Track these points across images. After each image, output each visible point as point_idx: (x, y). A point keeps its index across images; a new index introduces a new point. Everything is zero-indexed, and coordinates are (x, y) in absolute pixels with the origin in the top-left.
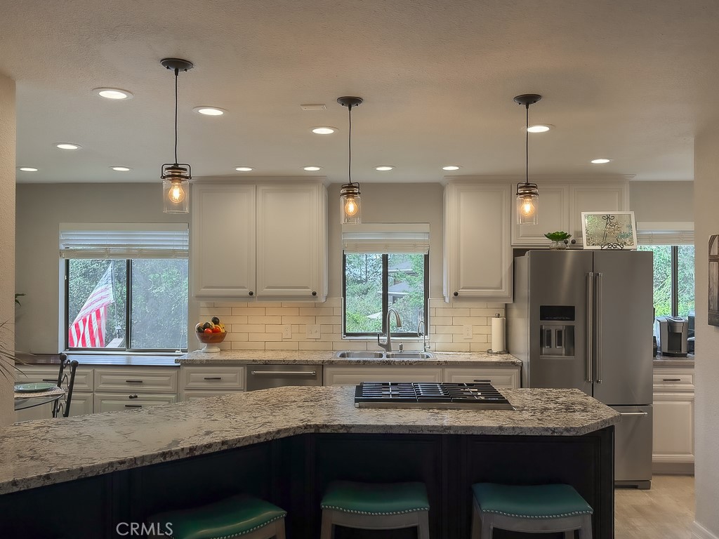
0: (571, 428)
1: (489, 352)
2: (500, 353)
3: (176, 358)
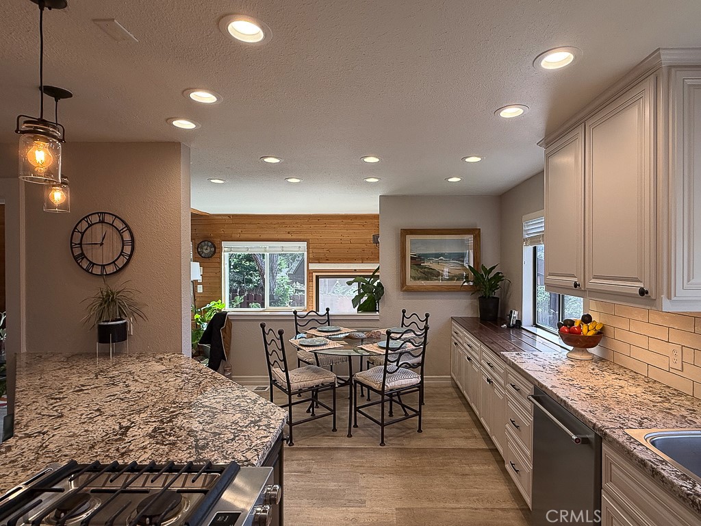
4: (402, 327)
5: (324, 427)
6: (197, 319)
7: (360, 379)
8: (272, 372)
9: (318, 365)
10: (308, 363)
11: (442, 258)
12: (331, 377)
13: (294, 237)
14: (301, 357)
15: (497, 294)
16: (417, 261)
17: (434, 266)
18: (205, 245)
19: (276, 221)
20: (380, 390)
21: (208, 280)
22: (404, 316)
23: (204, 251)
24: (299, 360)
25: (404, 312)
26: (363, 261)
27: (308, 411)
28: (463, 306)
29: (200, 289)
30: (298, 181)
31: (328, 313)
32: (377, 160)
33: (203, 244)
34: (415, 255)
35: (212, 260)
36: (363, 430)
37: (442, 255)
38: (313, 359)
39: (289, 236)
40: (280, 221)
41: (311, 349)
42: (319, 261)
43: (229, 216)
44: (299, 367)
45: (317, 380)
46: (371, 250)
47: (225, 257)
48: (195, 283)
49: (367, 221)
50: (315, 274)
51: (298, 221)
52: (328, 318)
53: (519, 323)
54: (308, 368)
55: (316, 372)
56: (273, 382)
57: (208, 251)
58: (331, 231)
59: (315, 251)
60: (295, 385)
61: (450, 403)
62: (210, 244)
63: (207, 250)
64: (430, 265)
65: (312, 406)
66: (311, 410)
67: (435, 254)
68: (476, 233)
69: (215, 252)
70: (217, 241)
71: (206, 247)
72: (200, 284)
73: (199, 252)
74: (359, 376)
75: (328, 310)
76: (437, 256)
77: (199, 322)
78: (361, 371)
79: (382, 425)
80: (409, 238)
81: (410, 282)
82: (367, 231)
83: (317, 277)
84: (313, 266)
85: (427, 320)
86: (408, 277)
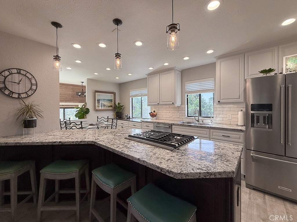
0: (171, 171)
1: (237, 125)
2: (242, 126)
3: (141, 120)
4: (97, 121)
11: (106, 100)
15: (121, 111)
16: (99, 101)
22: (98, 118)
25: (98, 117)
26: (66, 101)
28: (111, 115)
30: (71, 69)
32: (110, 69)
34: (98, 99)
49: (68, 86)
52: (70, 121)
53: (129, 117)
68: (114, 94)
75: (69, 118)
76: (104, 100)
80: (96, 94)
81: (97, 108)
85: (108, 118)
86: (96, 106)
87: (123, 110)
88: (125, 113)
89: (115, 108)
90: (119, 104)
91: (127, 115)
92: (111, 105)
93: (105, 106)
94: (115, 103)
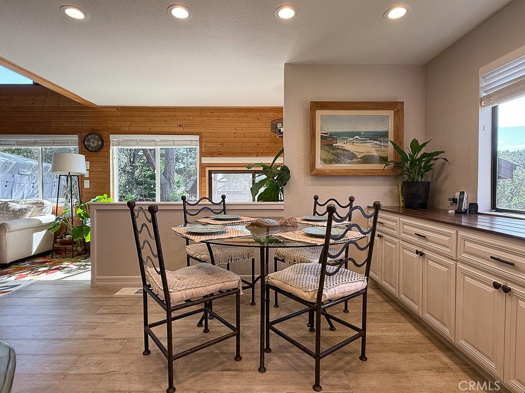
4: (314, 215)
5: (224, 353)
6: (80, 214)
7: (276, 282)
8: (146, 273)
9: (213, 263)
10: (200, 260)
11: (357, 137)
12: (232, 281)
13: (186, 130)
14: (191, 252)
15: (428, 177)
16: (329, 140)
17: (348, 147)
18: (92, 138)
19: (166, 114)
20: (314, 301)
21: (96, 174)
22: (316, 203)
23: (91, 144)
24: (189, 257)
25: (316, 198)
26: (257, 155)
27: (200, 324)
28: (381, 194)
29: (87, 184)
31: (223, 201)
33: (89, 137)
34: (326, 134)
35: (100, 153)
36: (280, 357)
37: (358, 134)
38: (205, 255)
39: (180, 129)
40: (171, 114)
41: (204, 238)
42: (211, 155)
43: (117, 108)
44: (188, 265)
45: (213, 286)
46: (267, 144)
47: (114, 151)
48: (81, 178)
49: (262, 114)
50: (207, 169)
51: (189, 114)
52: (224, 207)
53: (475, 207)
54: (199, 268)
55: (211, 273)
56: (147, 288)
57: (96, 144)
58: (225, 124)
59: (208, 145)
60: (177, 295)
61: (378, 310)
62: (97, 137)
63: (94, 143)
64: (344, 145)
65: (205, 318)
66: (204, 322)
67: (350, 133)
68: (397, 107)
69: (102, 146)
70: (104, 134)
71: (92, 140)
72: (87, 179)
73: (85, 146)
74: (274, 278)
75: (224, 197)
76: (352, 134)
77: (82, 218)
78: (276, 270)
79: (317, 356)
80: (319, 113)
81: (319, 165)
82: (261, 124)
83: (210, 172)
84: (207, 160)
85: (350, 204)
86: (318, 160)
87: (439, 174)
88: (450, 189)
89: (398, 165)
90: (416, 146)
91: (457, 195)
92: (383, 155)
93: (355, 160)
94: (398, 148)
